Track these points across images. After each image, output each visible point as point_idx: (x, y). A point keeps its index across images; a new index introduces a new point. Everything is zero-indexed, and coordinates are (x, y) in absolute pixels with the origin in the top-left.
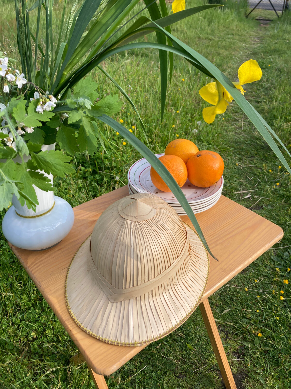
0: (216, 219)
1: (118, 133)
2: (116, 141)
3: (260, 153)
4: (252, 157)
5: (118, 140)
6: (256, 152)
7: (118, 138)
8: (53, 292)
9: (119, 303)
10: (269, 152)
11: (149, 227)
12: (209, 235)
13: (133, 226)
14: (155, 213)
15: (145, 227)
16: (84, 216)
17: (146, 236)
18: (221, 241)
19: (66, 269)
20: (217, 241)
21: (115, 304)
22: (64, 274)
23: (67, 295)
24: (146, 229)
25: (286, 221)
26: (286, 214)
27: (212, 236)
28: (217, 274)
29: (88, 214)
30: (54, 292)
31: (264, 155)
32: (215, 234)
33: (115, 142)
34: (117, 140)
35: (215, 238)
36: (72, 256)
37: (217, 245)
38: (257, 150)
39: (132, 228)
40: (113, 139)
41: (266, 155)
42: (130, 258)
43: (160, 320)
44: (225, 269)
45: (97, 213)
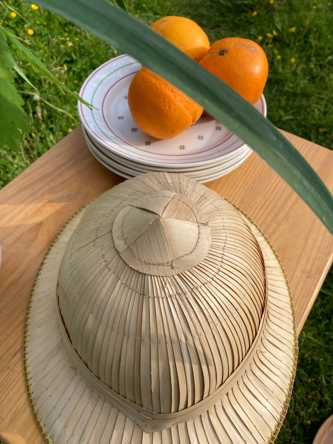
0: (258, 169)
1: (13, 15)
2: (12, 28)
3: (227, 19)
4: (218, 26)
5: (17, 26)
6: (221, 19)
7: (17, 23)
8: (7, 421)
9: (165, 433)
10: (239, 16)
11: (208, 279)
12: (260, 207)
13: (170, 289)
14: (210, 238)
15: (200, 284)
16: (13, 217)
17: (207, 307)
18: (282, 214)
19: (19, 355)
20: (276, 215)
21: (156, 435)
22: (19, 368)
23: (42, 424)
24: (203, 288)
25: (281, 117)
26: (279, 107)
27: (264, 208)
28: (301, 285)
29: (20, 212)
30: (11, 421)
31: (233, 21)
32: (268, 203)
33: (12, 30)
34: (14, 26)
35: (271, 211)
36: (21, 318)
37: (279, 224)
38: (223, 15)
39: (171, 296)
40: (8, 26)
41: (236, 21)
42: (181, 364)
43: (251, 433)
44: (310, 271)
45: (39, 205)
